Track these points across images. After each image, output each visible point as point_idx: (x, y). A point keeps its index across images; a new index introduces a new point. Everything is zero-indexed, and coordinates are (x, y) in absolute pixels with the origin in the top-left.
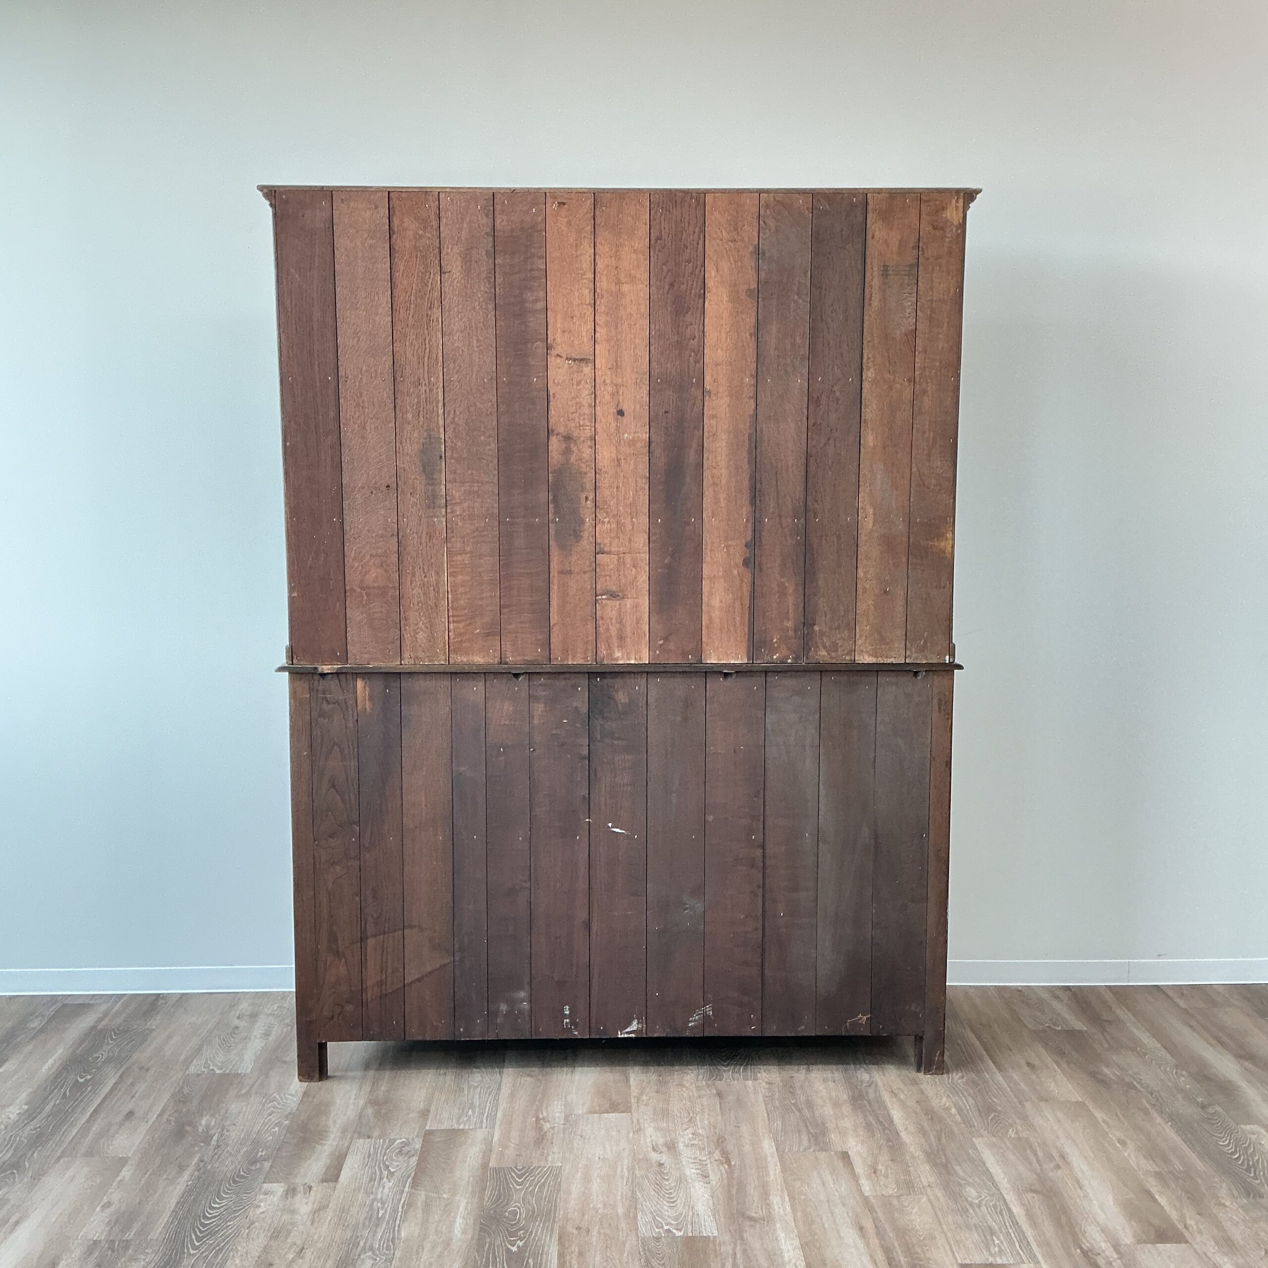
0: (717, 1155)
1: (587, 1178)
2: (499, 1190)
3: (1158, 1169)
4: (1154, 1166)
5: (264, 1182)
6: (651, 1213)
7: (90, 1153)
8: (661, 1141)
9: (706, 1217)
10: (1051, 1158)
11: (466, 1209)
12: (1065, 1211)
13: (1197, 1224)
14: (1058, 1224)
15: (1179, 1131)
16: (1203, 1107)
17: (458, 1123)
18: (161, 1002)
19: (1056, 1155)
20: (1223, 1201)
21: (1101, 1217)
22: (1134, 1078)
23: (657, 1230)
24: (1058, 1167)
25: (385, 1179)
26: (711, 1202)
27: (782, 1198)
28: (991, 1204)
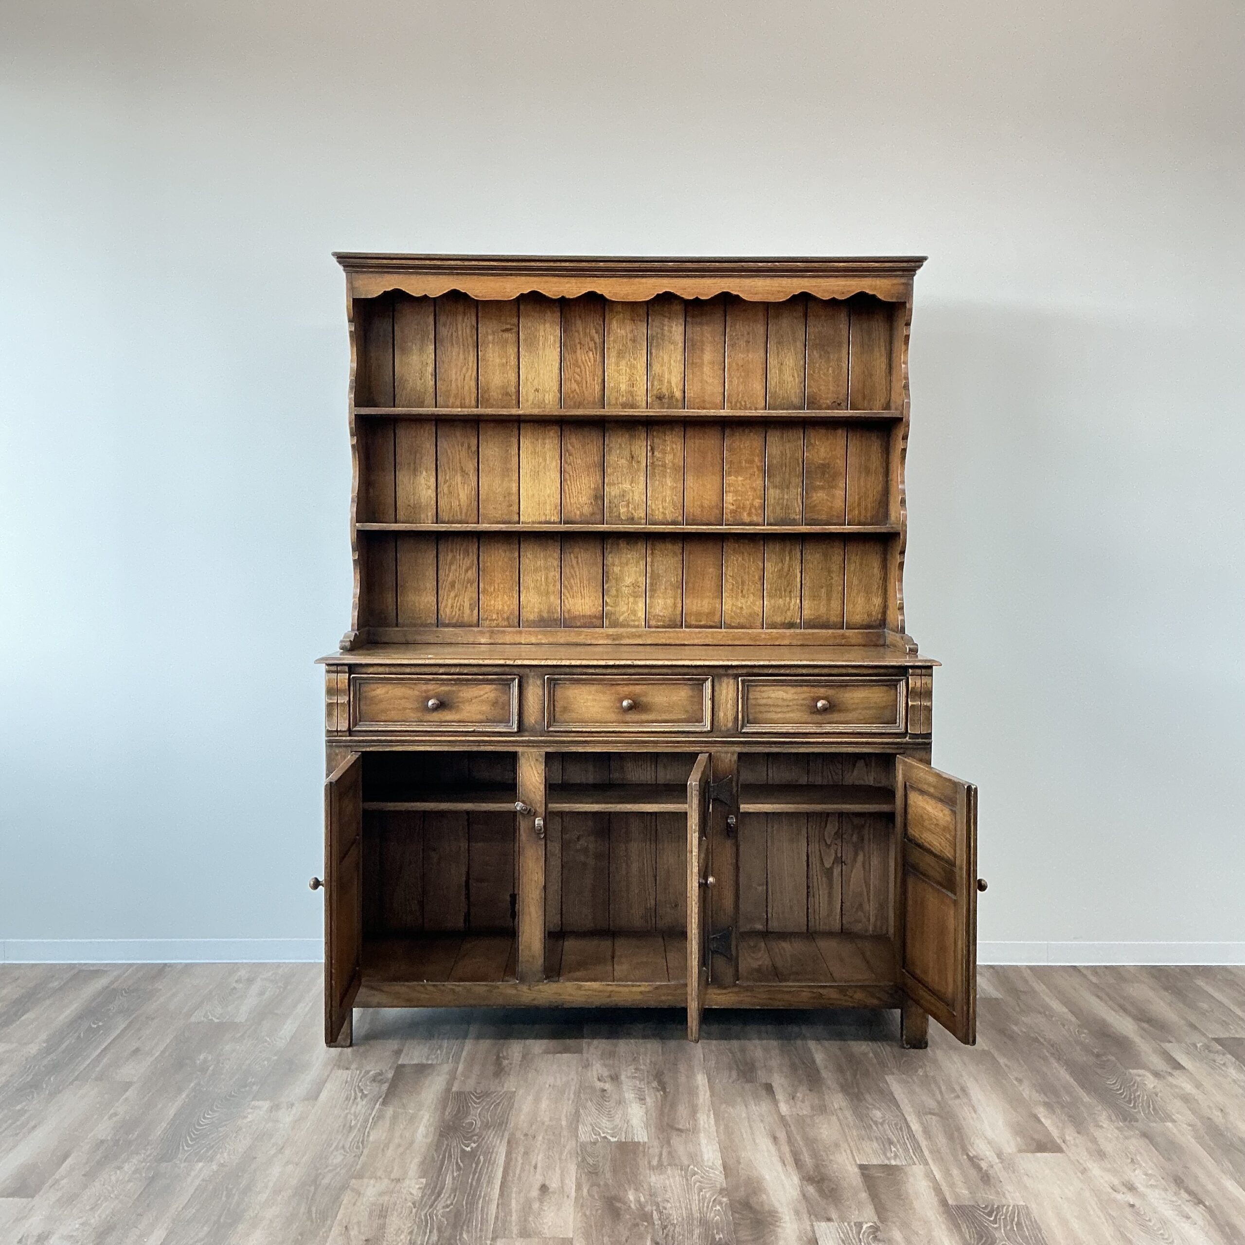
0: (655, 1084)
1: (537, 1100)
2: (459, 1107)
3: (1047, 1100)
4: (1045, 1098)
5: (252, 1100)
6: (591, 1125)
7: (99, 1079)
8: (606, 1073)
9: (639, 1129)
10: (953, 1090)
11: (429, 1120)
12: (959, 1129)
13: (1074, 1139)
14: (951, 1137)
15: (1072, 1073)
16: (1098, 1056)
17: (427, 1059)
18: (168, 969)
19: (957, 1088)
20: (1101, 1124)
21: (989, 1133)
22: (1039, 1035)
23: (594, 1137)
24: (958, 1097)
25: (359, 1099)
26: (645, 1119)
27: (708, 1116)
28: (893, 1123)
